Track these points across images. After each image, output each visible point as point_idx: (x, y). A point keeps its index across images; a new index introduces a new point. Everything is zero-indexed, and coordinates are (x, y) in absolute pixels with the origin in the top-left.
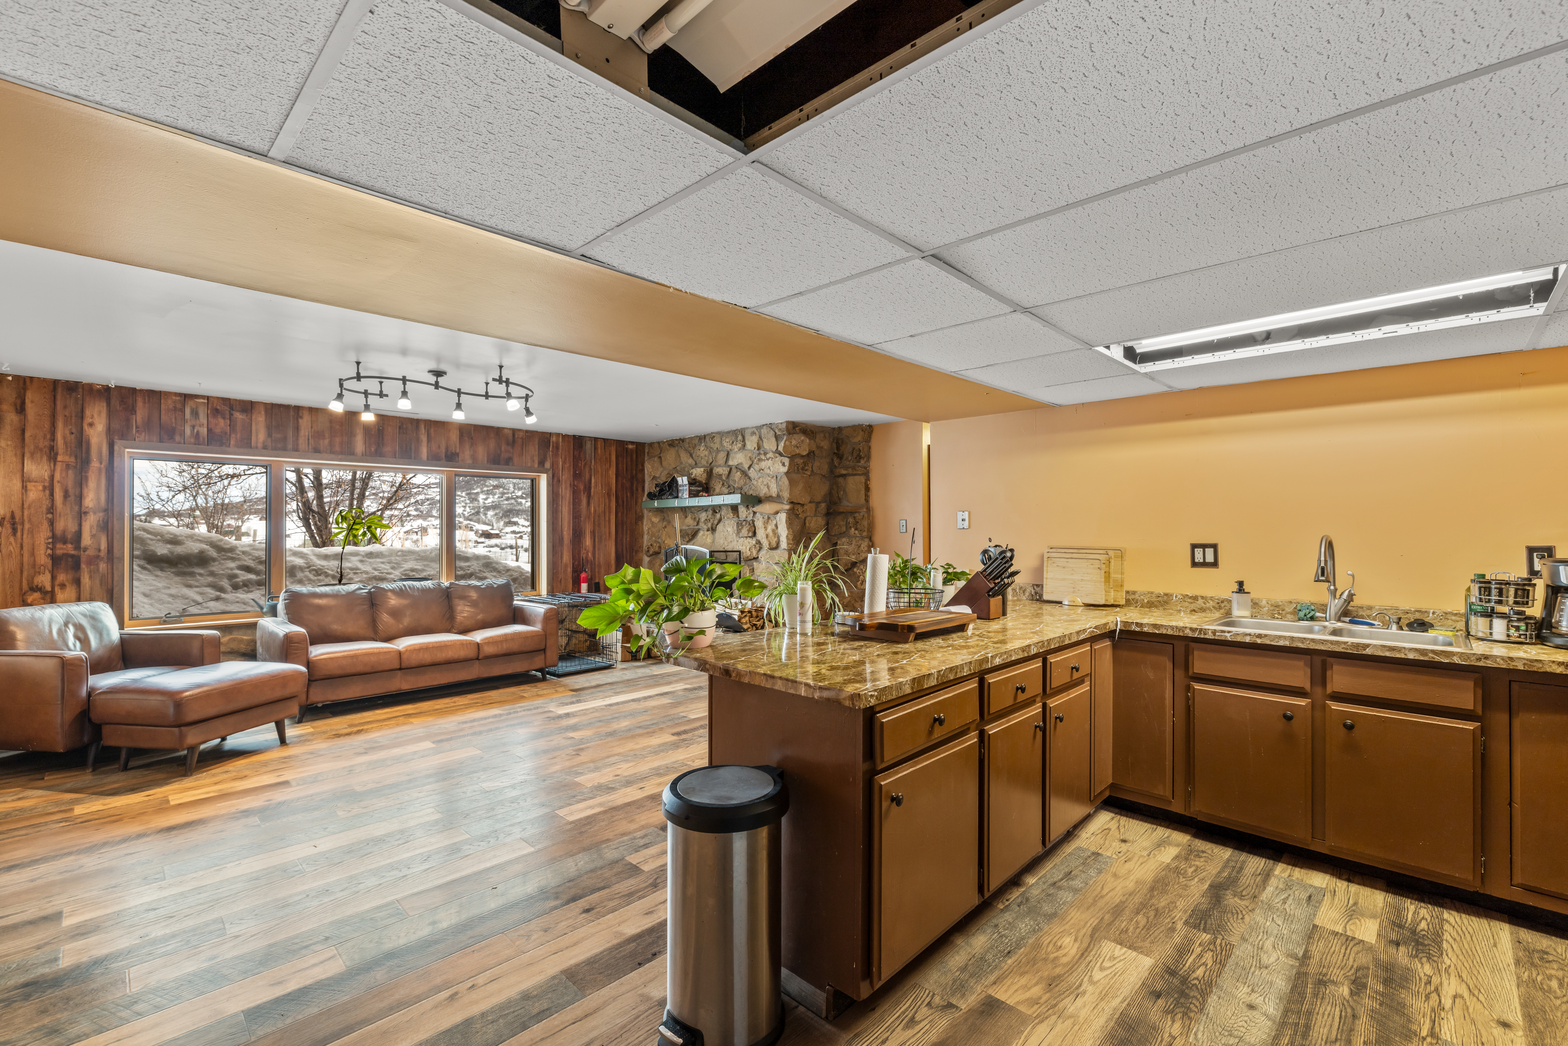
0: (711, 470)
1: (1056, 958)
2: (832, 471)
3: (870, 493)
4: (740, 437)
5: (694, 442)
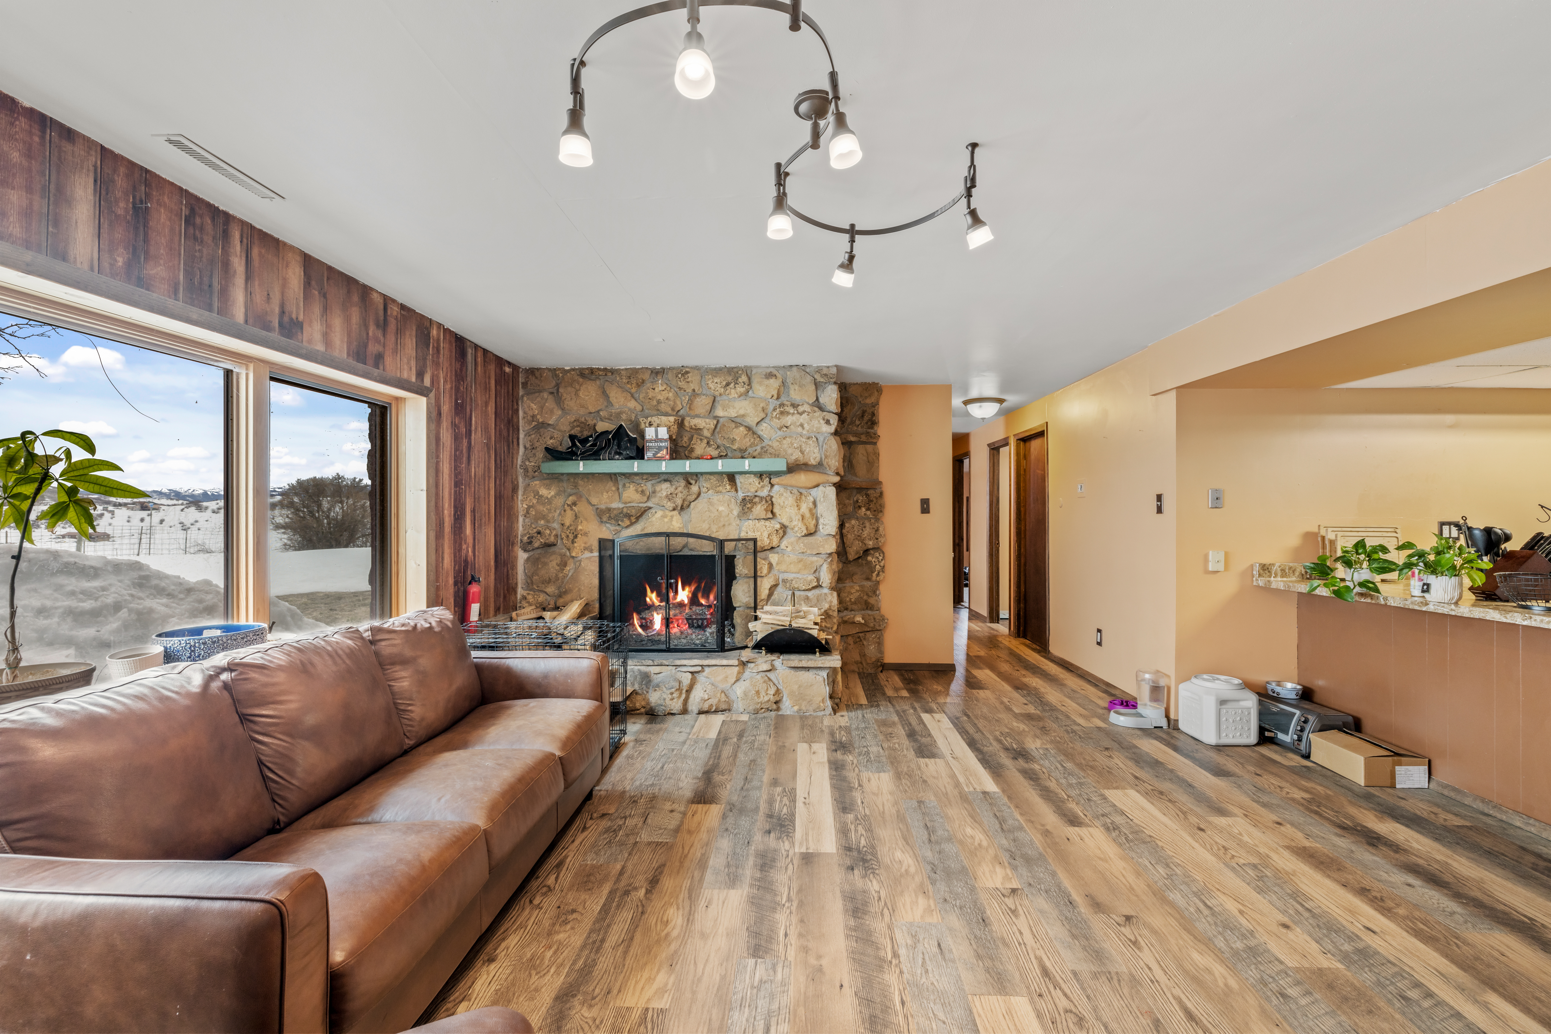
0: (683, 420)
3: (878, 467)
5: (640, 376)
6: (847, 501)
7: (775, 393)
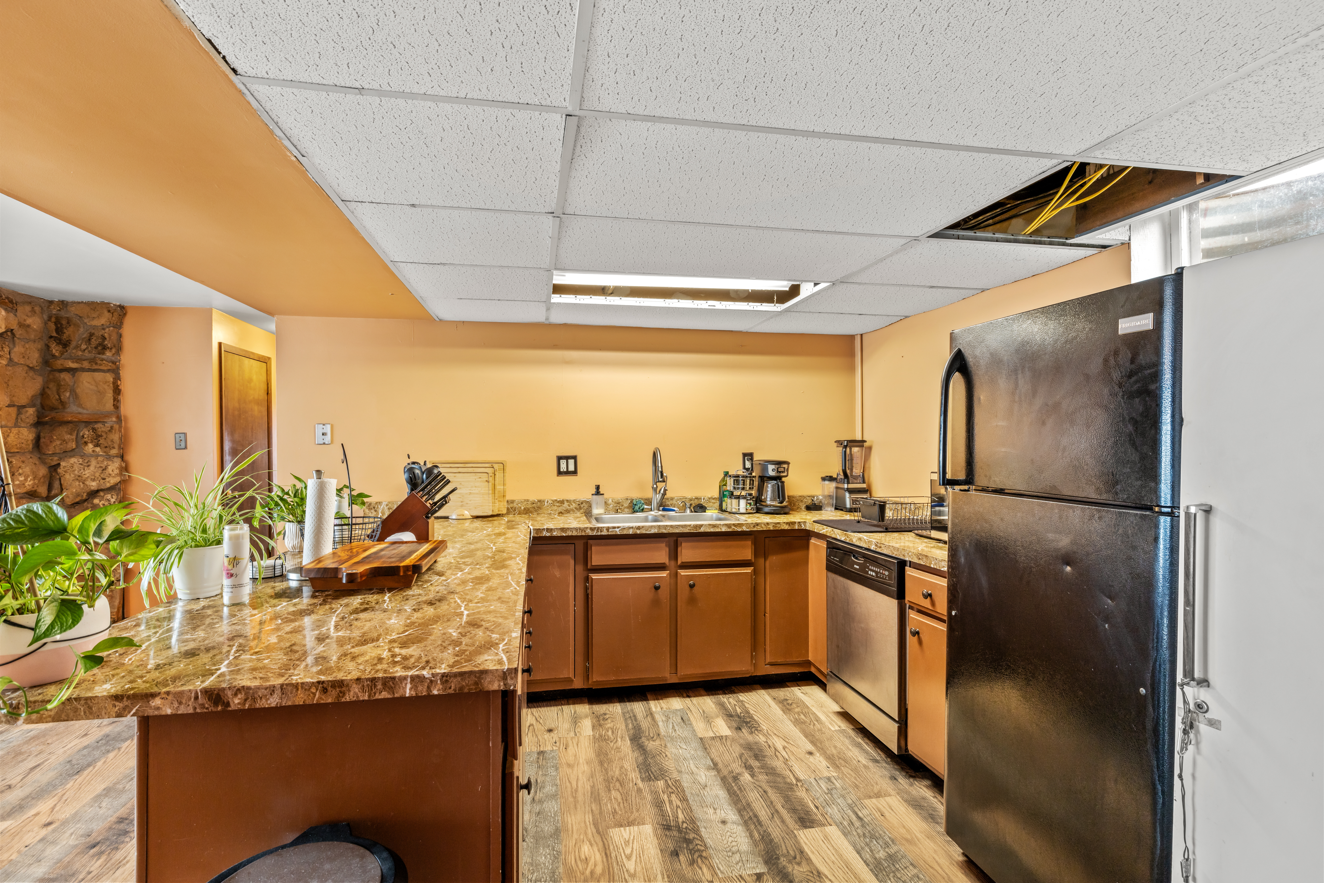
1: (592, 873)
2: (46, 363)
3: (121, 397)
6: (67, 437)
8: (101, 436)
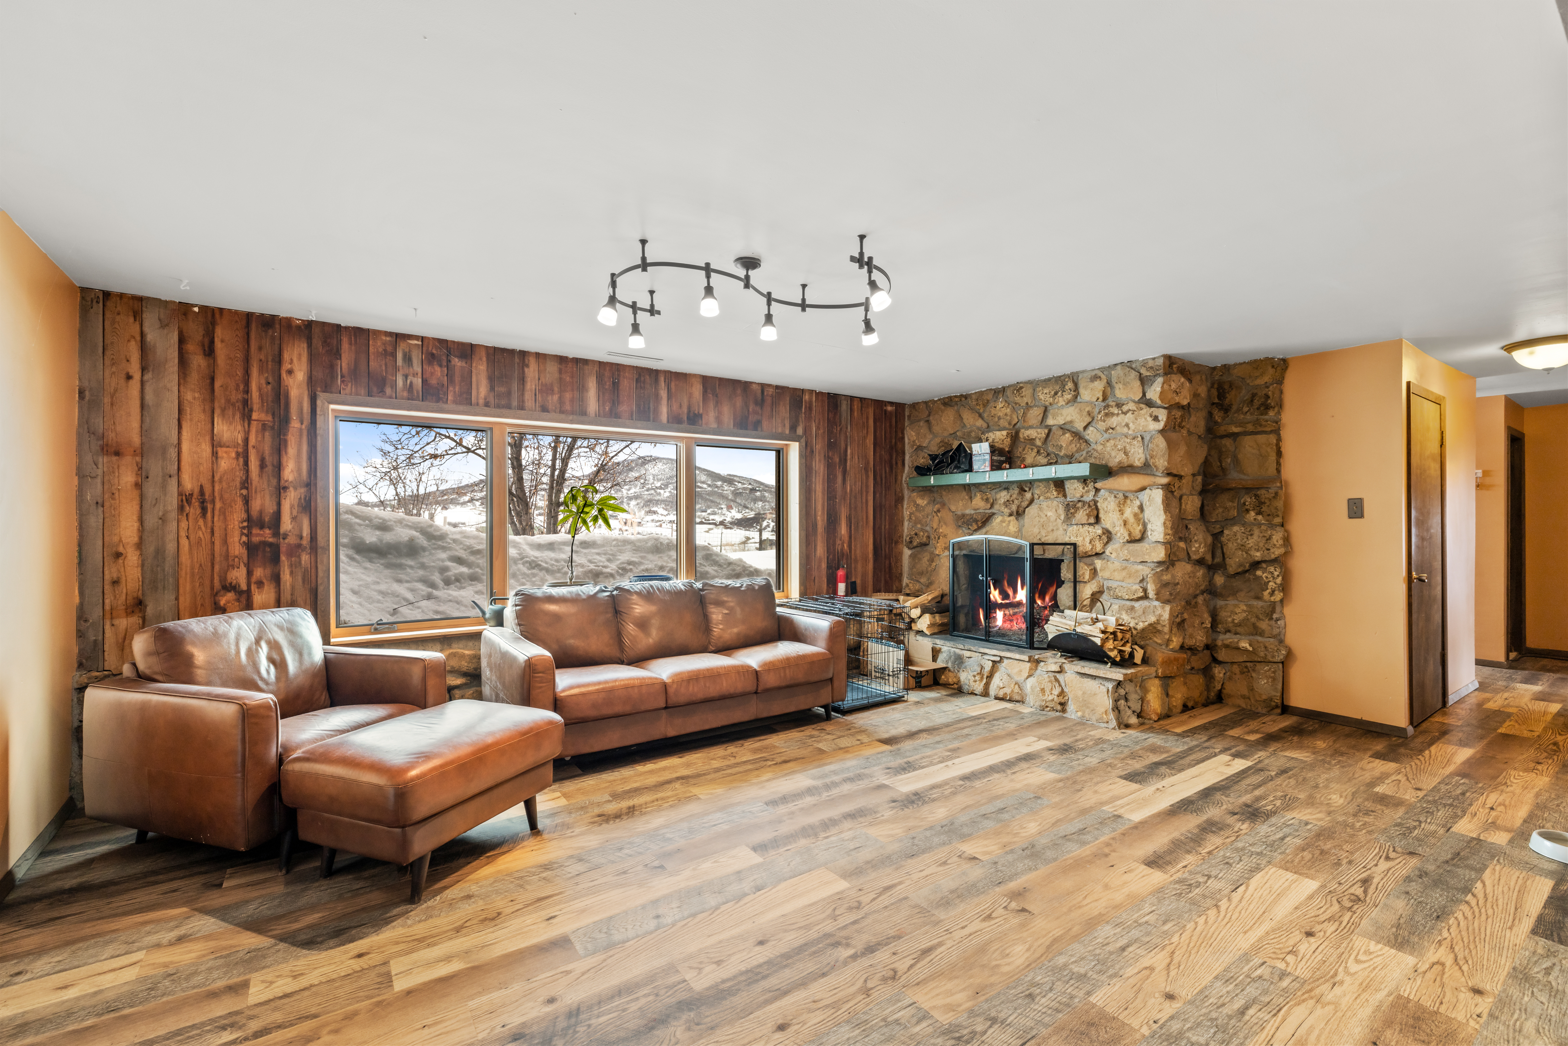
0: (1017, 433)
2: (1209, 430)
3: (1281, 460)
4: (1070, 385)
5: (985, 397)
6: (1229, 504)
7: (1100, 395)
8: (1264, 503)
